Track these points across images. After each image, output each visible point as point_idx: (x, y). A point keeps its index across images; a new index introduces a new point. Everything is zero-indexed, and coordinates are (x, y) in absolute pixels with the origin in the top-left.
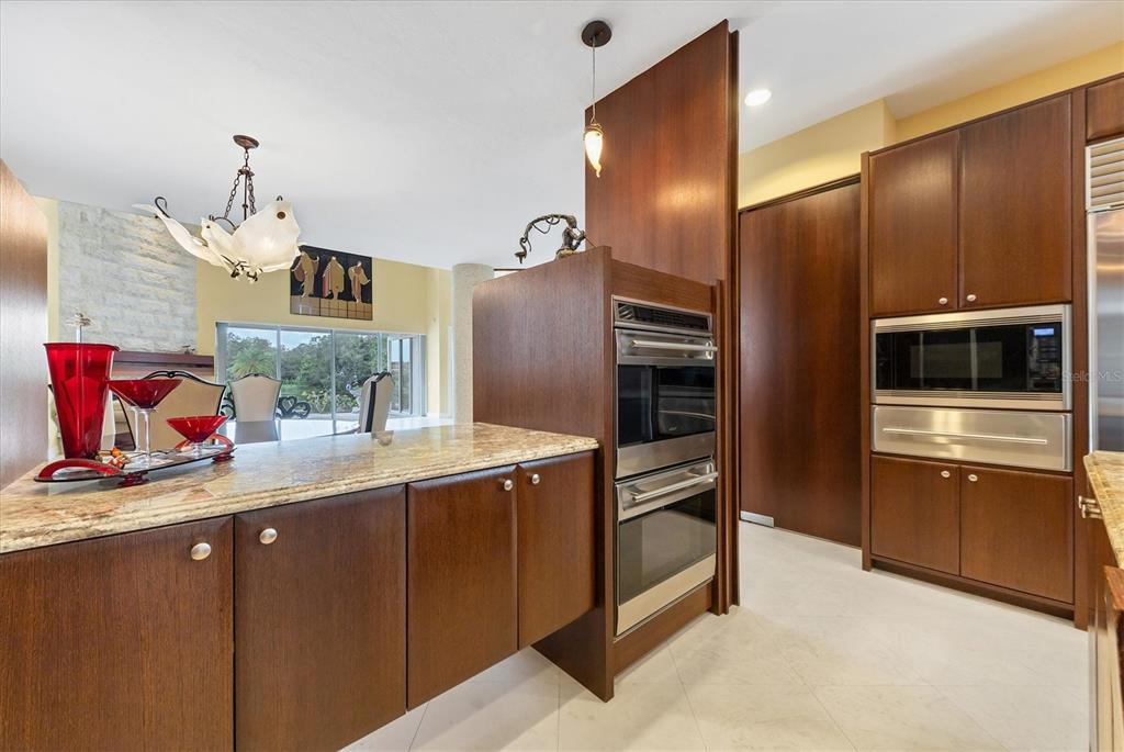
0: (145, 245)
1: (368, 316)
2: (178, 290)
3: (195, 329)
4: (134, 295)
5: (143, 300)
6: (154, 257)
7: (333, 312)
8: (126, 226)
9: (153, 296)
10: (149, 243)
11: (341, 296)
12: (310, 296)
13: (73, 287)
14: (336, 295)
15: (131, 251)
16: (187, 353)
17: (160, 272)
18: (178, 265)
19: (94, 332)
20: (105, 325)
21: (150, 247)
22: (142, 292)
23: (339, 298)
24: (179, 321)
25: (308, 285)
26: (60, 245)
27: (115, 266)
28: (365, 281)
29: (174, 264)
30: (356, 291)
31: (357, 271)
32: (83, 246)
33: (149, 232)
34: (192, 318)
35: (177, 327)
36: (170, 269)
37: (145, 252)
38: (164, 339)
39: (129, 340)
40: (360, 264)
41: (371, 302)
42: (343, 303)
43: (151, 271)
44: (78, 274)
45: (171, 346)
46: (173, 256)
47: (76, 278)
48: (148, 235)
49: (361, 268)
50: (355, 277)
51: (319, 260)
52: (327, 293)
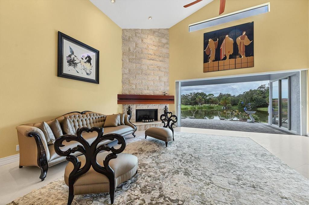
0: (150, 56)
1: (251, 65)
2: (162, 71)
3: (168, 85)
4: (146, 74)
5: (149, 76)
6: (153, 60)
7: (226, 67)
8: (143, 50)
9: (152, 74)
11: (231, 57)
12: (213, 61)
13: (126, 74)
14: (228, 57)
15: (145, 58)
16: (164, 95)
17: (155, 65)
18: (162, 61)
19: (133, 89)
20: (136, 86)
22: (149, 73)
24: (162, 83)
25: (212, 56)
26: (122, 60)
27: (139, 65)
28: (247, 42)
29: (160, 61)
30: (241, 50)
31: (243, 39)
32: (129, 59)
34: (167, 81)
35: (161, 85)
36: (160, 64)
37: (150, 58)
38: (156, 90)
39: (144, 91)
40: (244, 33)
41: (253, 56)
42: (233, 60)
43: (152, 65)
44: (128, 69)
45: (159, 93)
46: (161, 59)
47: (127, 71)
48: (151, 52)
49: (246, 34)
50: (241, 42)
51: (218, 39)
52: (222, 57)
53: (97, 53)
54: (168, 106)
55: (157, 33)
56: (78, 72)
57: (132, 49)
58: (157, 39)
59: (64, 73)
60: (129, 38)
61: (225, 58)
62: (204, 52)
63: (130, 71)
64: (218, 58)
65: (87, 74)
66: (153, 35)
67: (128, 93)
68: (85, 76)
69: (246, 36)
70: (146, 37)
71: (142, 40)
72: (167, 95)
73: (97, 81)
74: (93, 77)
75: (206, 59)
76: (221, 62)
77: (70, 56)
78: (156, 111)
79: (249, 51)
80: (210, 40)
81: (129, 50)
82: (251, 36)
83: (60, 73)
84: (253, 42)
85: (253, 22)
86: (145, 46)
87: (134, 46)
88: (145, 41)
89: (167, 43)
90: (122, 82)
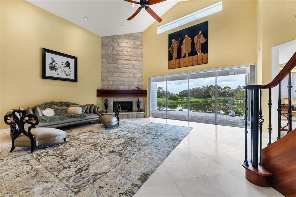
0: (125, 57)
1: (206, 61)
2: (136, 69)
3: (142, 81)
4: (122, 73)
5: (124, 74)
6: (128, 60)
7: (186, 64)
8: (119, 52)
9: (128, 72)
10: (127, 56)
11: (190, 55)
12: (176, 59)
13: (104, 73)
14: (187, 55)
15: (120, 59)
16: (138, 90)
17: (130, 64)
18: (137, 61)
19: (110, 85)
20: (113, 83)
21: (127, 57)
22: (124, 71)
23: (189, 56)
24: (136, 79)
25: (175, 55)
26: (101, 62)
27: (116, 65)
28: (202, 40)
29: (135, 61)
30: (198, 48)
31: (199, 38)
32: (107, 61)
33: (126, 52)
34: (141, 78)
35: (136, 81)
36: (133, 62)
37: (125, 59)
38: (131, 86)
39: (120, 86)
40: (200, 32)
41: (207, 52)
42: (191, 57)
43: (127, 64)
44: (106, 69)
45: (134, 88)
46: (135, 58)
47: (105, 70)
49: (201, 33)
50: (197, 41)
51: (179, 39)
52: (183, 55)
53: (76, 59)
54: (140, 99)
55: (131, 37)
56: (58, 74)
57: (109, 52)
58: (132, 42)
59: (46, 75)
60: (107, 44)
61: (185, 56)
62: (169, 51)
63: (107, 70)
64: (179, 56)
65: (67, 75)
66: (128, 39)
67: (106, 88)
68: (64, 76)
69: (202, 35)
70: (122, 42)
71: (118, 44)
72: (140, 89)
73: (76, 80)
74: (72, 77)
75: (170, 58)
76: (182, 60)
77: (51, 63)
78: (131, 103)
79: (204, 48)
80: (173, 40)
81: (107, 53)
82: (206, 35)
83: (44, 76)
85: (208, 21)
86: (121, 49)
87: (112, 50)
88: (121, 44)
89: (141, 45)
90: (102, 80)
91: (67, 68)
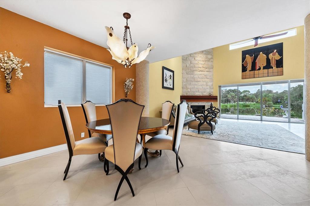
0: (199, 69)
2: (208, 78)
3: (212, 89)
4: (197, 82)
5: (199, 83)
6: (202, 71)
7: (260, 75)
8: (195, 65)
9: (201, 81)
10: (201, 68)
11: (264, 68)
12: (250, 71)
13: (184, 82)
14: (262, 68)
15: (196, 71)
16: (210, 95)
17: (203, 75)
18: (208, 72)
19: (188, 92)
20: (191, 90)
21: (201, 69)
22: (199, 80)
23: (264, 69)
24: (208, 87)
25: (249, 67)
26: (182, 73)
27: (193, 75)
28: (278, 57)
29: (207, 71)
30: (273, 63)
31: (274, 55)
32: (186, 72)
33: (201, 65)
34: (212, 86)
35: (208, 88)
36: (206, 73)
37: (199, 70)
38: (204, 92)
39: (196, 93)
40: (275, 51)
41: (282, 67)
42: (266, 70)
43: (201, 75)
44: (185, 79)
45: (206, 94)
46: (207, 70)
47: (185, 80)
48: (200, 66)
49: (276, 52)
50: (272, 57)
51: (254, 55)
52: (258, 68)
53: (173, 72)
54: (213, 103)
55: (204, 52)
56: (167, 85)
57: (188, 65)
58: (205, 56)
59: (164, 86)
60: (186, 58)
61: (260, 69)
63: (186, 79)
66: (202, 54)
67: (185, 95)
68: (169, 86)
69: (277, 53)
70: (197, 56)
71: (195, 59)
72: (212, 95)
73: (173, 89)
74: (172, 87)
75: (244, 69)
76: (256, 72)
77: (165, 77)
78: (204, 107)
79: (280, 64)
80: (247, 56)
81: (186, 66)
82: (281, 53)
84: (282, 57)
85: (283, 43)
86: (196, 62)
87: (190, 63)
88: (196, 58)
89: (212, 58)
90: (182, 88)
91: (170, 79)
